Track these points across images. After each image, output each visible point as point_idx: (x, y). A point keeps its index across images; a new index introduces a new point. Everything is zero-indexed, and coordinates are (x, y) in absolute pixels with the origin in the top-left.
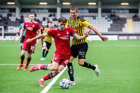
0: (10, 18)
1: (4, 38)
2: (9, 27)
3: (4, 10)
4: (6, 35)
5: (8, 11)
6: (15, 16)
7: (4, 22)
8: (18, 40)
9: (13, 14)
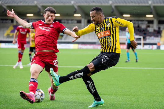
0: (148, 29)
1: (143, 47)
2: (148, 37)
3: (143, 22)
4: (145, 44)
5: (146, 23)
6: (152, 27)
7: (143, 32)
8: (155, 50)
9: (151, 25)
